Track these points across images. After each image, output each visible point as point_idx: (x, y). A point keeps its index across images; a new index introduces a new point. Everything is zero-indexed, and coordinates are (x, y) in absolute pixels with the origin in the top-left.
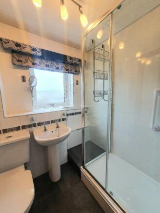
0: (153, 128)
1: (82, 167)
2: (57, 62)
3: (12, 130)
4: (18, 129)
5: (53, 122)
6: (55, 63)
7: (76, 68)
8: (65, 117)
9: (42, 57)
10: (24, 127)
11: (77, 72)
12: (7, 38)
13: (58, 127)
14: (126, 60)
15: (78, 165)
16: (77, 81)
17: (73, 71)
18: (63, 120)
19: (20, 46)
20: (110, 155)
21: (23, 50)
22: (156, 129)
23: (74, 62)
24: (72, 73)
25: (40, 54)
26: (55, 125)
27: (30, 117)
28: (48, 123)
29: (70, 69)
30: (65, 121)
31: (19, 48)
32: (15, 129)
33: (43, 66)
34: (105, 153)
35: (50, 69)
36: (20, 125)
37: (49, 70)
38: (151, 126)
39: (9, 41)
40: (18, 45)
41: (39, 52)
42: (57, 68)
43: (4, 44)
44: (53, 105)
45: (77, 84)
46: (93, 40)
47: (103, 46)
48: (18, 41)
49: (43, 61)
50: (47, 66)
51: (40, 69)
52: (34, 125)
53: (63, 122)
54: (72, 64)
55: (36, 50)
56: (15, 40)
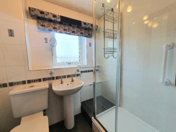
0: (163, 82)
1: (93, 118)
2: (73, 27)
3: (35, 81)
4: (40, 80)
5: (68, 76)
6: (71, 28)
7: (89, 32)
8: (79, 73)
9: (61, 23)
10: (44, 79)
11: (89, 36)
12: (34, 7)
13: (73, 81)
14: (134, 23)
15: (90, 116)
16: (90, 43)
17: (87, 35)
18: (78, 75)
19: (44, 13)
20: (119, 108)
21: (46, 17)
22: (166, 83)
23: (87, 27)
24: (86, 36)
25: (59, 20)
26: (70, 79)
27: (50, 71)
28: (64, 77)
29: (84, 33)
30: (79, 77)
31: (42, 15)
32: (37, 81)
33: (62, 29)
34: (115, 106)
35: (68, 32)
36: (42, 78)
37: (66, 33)
38: (161, 80)
39: (35, 9)
40: (42, 12)
41: (58, 18)
42: (73, 32)
43: (31, 12)
44: (69, 63)
45: (90, 46)
46: (103, 4)
47: (112, 10)
48: (42, 10)
49: (62, 26)
50: (65, 30)
51: (59, 32)
52: (53, 78)
53: (78, 77)
54: (86, 29)
55: (56, 17)
56: (40, 9)
